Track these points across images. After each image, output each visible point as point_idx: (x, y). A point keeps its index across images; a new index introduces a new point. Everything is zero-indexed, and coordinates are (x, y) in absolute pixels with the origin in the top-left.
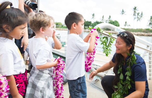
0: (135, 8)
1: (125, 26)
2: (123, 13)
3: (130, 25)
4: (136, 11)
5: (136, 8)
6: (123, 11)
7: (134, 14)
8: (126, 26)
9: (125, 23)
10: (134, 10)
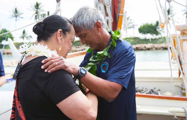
0: (37, 6)
1: (23, 37)
2: (17, 14)
3: (31, 37)
4: (38, 10)
5: (40, 7)
6: (16, 11)
7: (36, 16)
8: (25, 38)
9: (22, 33)
10: (36, 10)
